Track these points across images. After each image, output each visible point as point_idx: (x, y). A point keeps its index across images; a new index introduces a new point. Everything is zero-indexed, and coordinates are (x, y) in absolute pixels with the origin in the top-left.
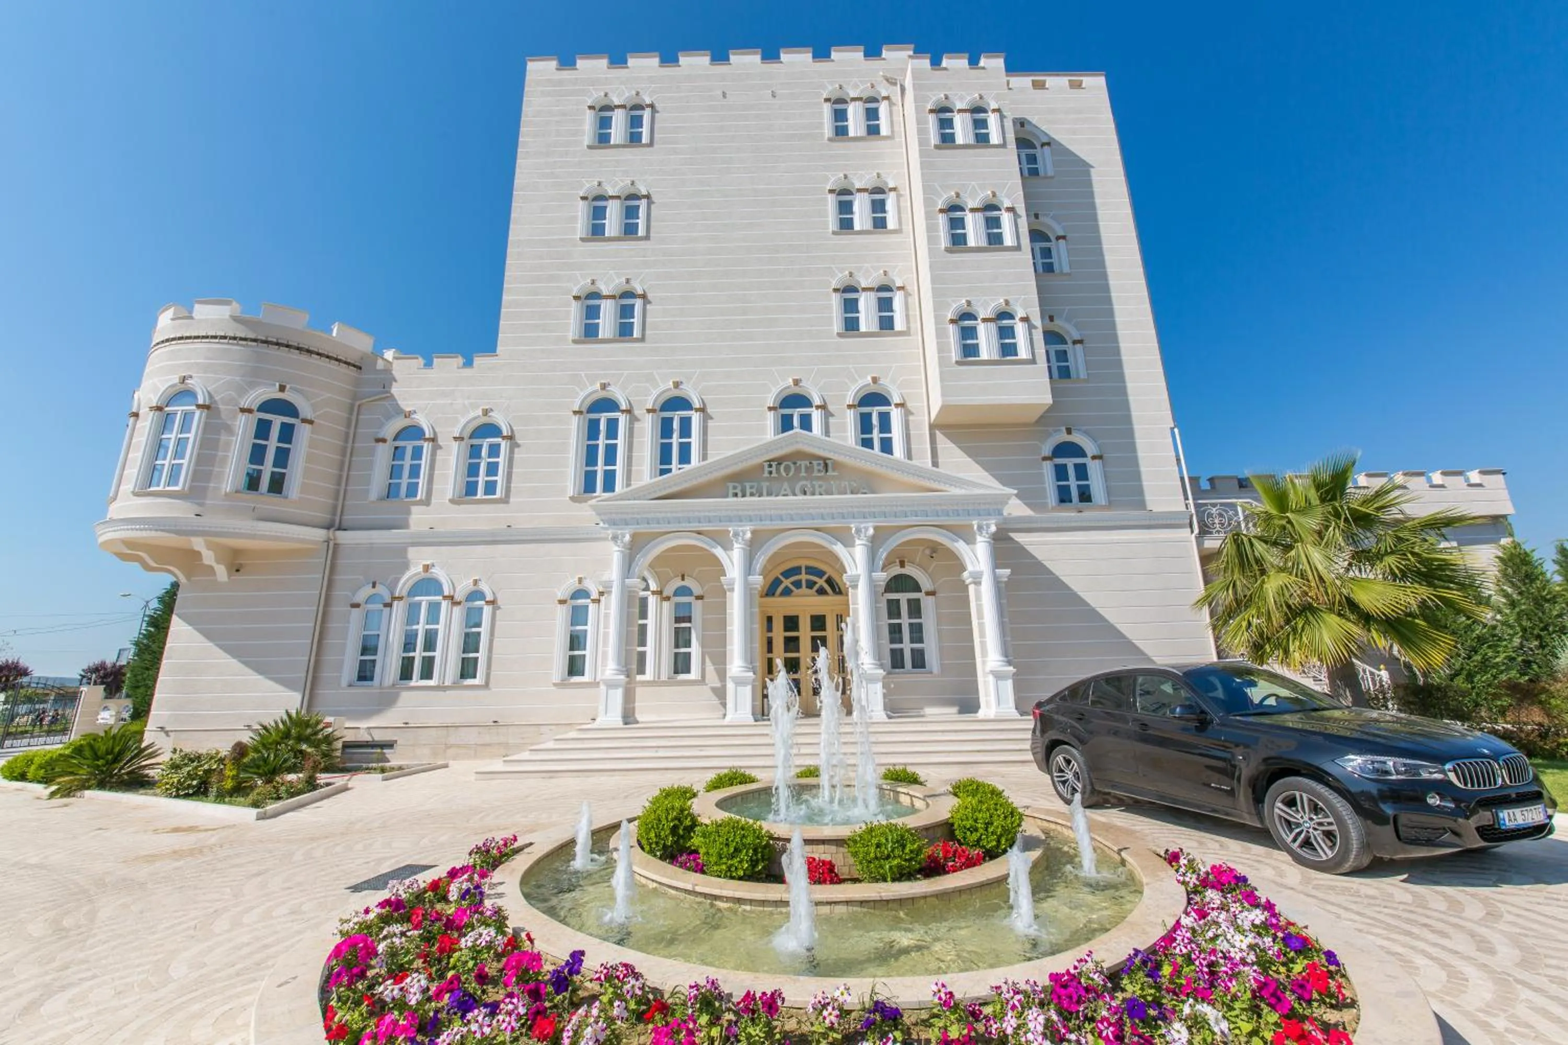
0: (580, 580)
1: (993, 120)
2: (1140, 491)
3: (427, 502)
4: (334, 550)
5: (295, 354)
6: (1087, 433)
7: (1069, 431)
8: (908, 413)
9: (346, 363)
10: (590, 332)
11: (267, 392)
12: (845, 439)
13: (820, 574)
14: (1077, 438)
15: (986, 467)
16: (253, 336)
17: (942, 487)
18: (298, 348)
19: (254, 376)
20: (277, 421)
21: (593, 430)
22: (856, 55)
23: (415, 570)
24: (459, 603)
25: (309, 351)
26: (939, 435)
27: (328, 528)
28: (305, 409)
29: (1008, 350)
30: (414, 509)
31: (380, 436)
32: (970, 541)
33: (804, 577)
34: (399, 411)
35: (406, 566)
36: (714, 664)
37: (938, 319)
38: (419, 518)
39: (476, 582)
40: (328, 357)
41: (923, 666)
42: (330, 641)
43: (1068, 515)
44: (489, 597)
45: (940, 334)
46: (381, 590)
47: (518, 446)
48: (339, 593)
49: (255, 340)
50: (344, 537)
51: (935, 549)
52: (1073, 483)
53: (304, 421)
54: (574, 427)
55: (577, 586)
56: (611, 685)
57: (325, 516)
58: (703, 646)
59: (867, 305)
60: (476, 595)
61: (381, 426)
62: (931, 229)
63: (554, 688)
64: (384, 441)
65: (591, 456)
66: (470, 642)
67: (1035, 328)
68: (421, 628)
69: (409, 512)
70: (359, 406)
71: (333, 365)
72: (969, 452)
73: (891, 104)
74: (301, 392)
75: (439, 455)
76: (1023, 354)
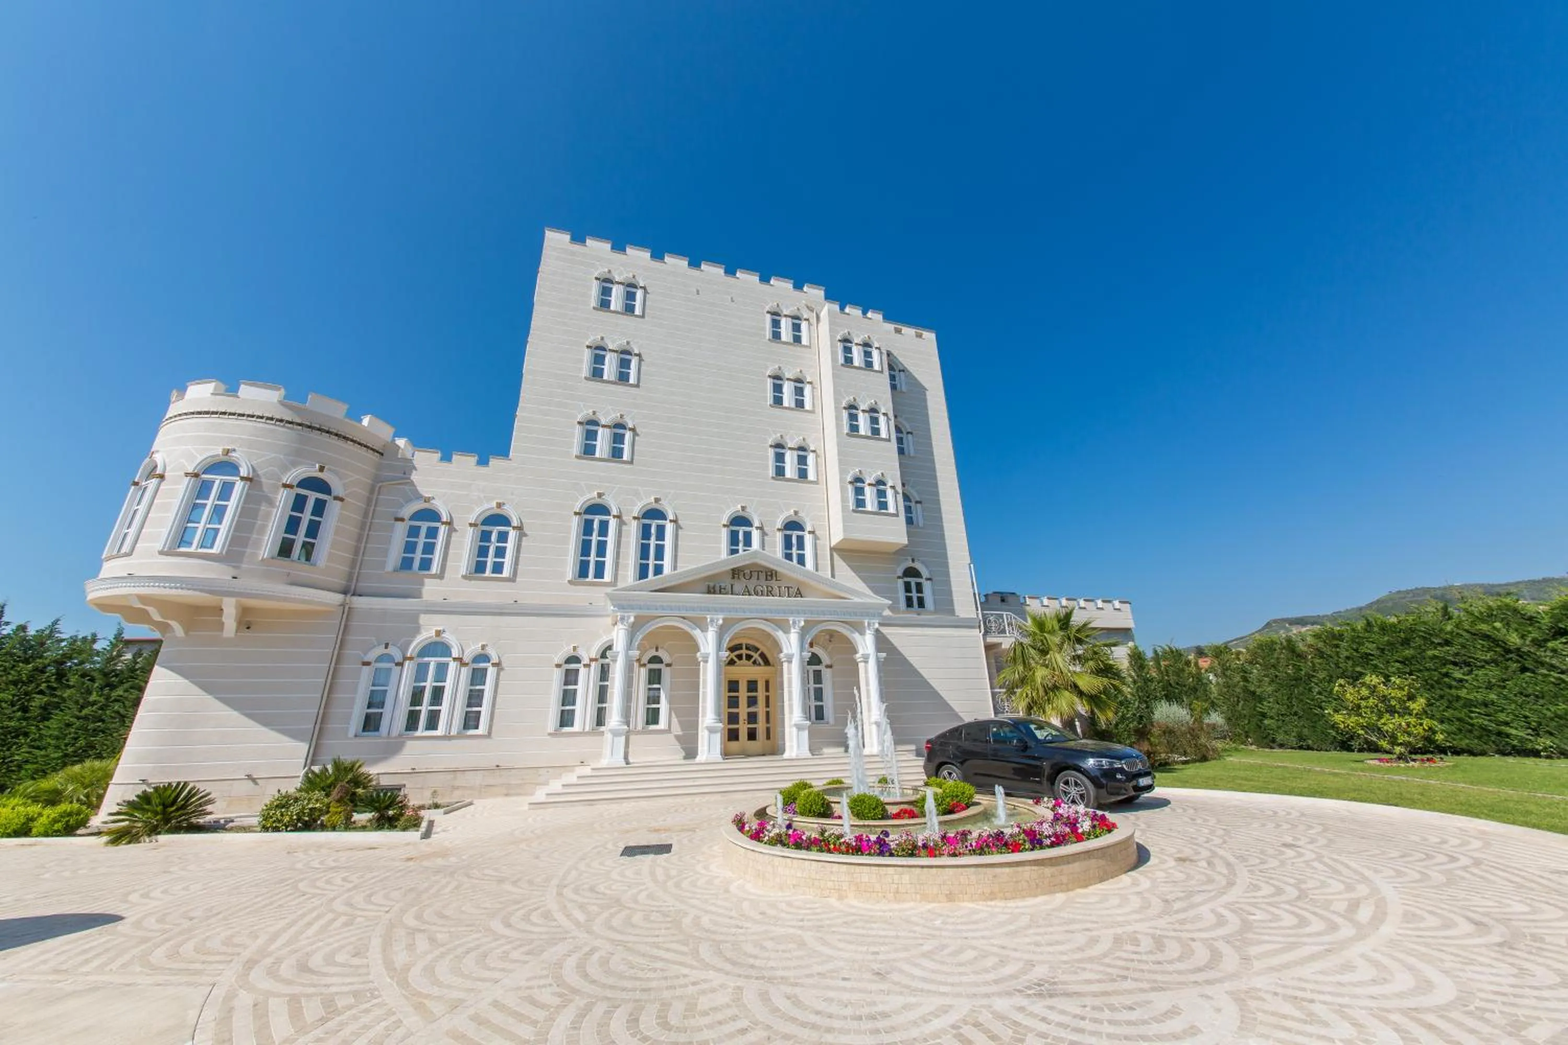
0: (575, 648)
1: (875, 354)
2: (951, 602)
3: (441, 576)
4: (348, 613)
5: (334, 440)
6: (923, 562)
7: (913, 561)
8: (816, 538)
9: (372, 449)
10: (588, 451)
11: (308, 471)
12: (775, 552)
13: (757, 649)
14: (918, 566)
15: (864, 580)
16: (299, 421)
17: (849, 596)
18: (336, 435)
19: (297, 456)
20: (313, 496)
21: (587, 528)
22: (788, 285)
23: (426, 634)
24: (466, 664)
25: (345, 438)
26: (835, 555)
27: (345, 592)
28: (337, 487)
29: (883, 505)
30: (427, 581)
31: (400, 516)
32: (862, 633)
33: (744, 652)
34: (419, 497)
35: (417, 630)
36: (677, 717)
37: (842, 480)
38: (431, 590)
39: (483, 647)
40: (359, 444)
41: (822, 719)
42: (338, 695)
43: (911, 616)
44: (495, 659)
45: (843, 490)
46: (393, 651)
47: (526, 535)
48: (348, 652)
49: (300, 425)
50: (360, 603)
51: (832, 636)
52: (914, 595)
53: (336, 498)
54: (575, 524)
55: (572, 653)
56: (617, 734)
57: (340, 582)
58: (670, 702)
59: (790, 459)
60: (482, 657)
61: (401, 506)
62: (838, 418)
63: (548, 737)
64: (402, 520)
65: (585, 548)
66: (475, 698)
67: (898, 493)
68: (429, 684)
69: (422, 584)
70: (380, 488)
71: (363, 451)
72: (853, 569)
73: (810, 324)
74: (336, 473)
75: (455, 537)
76: (891, 510)
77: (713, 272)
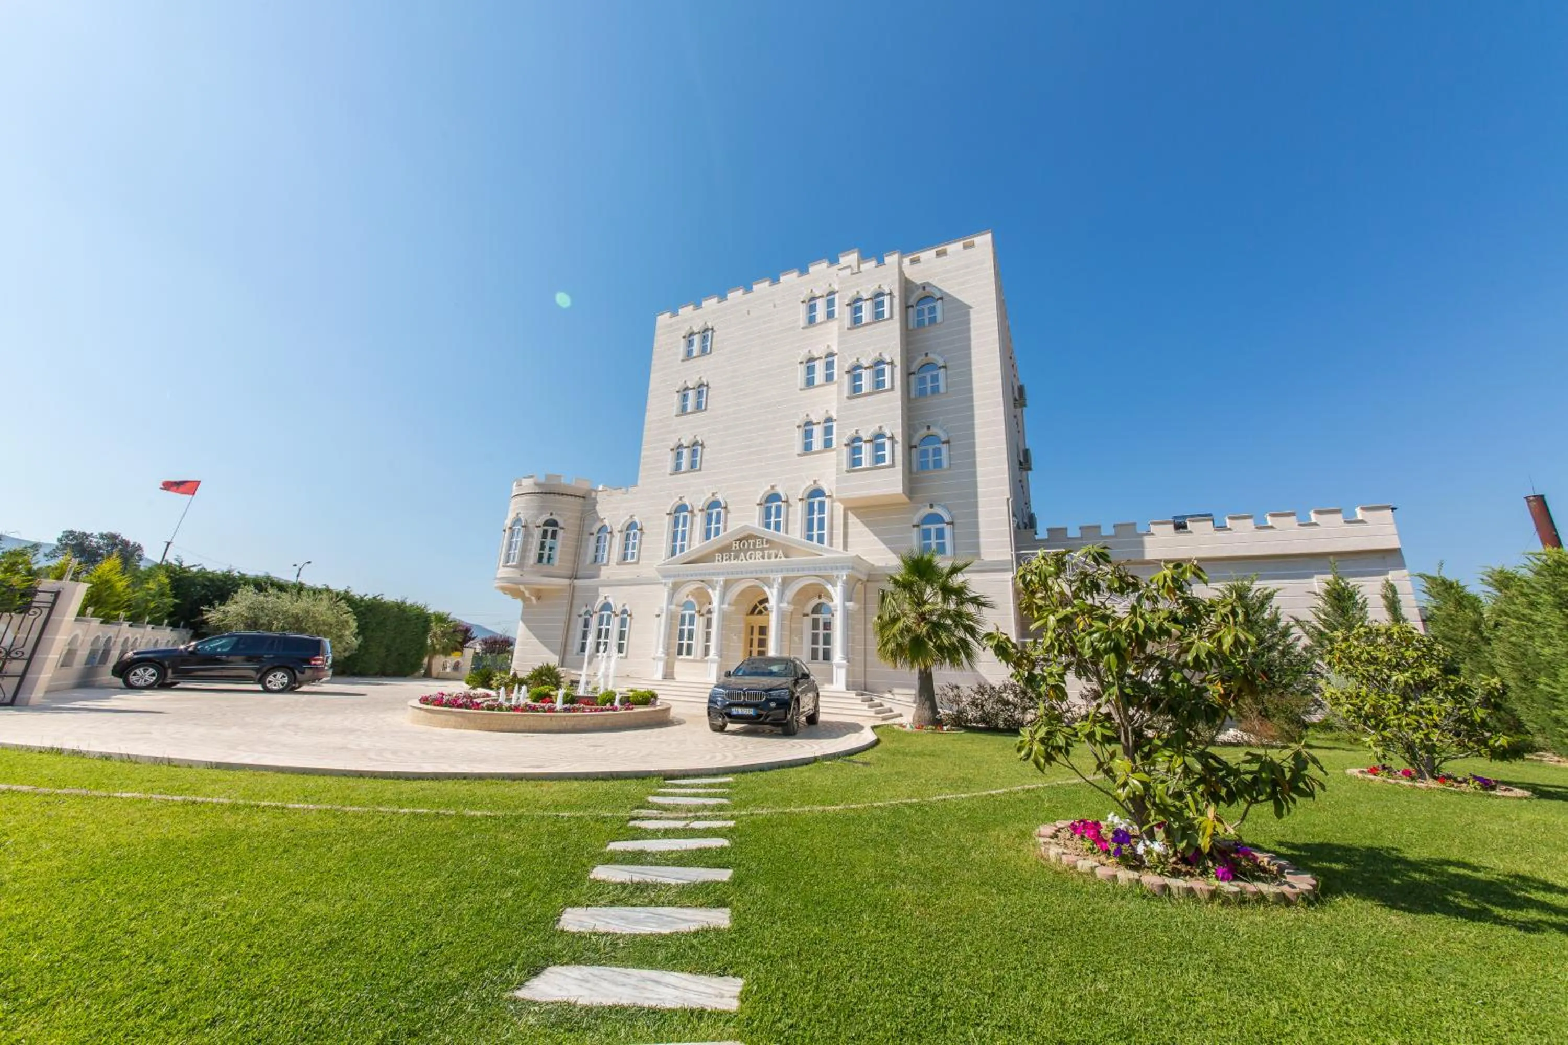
1: (886, 300)
2: (977, 545)
3: (607, 564)
4: (573, 588)
5: (557, 497)
6: (945, 506)
7: (931, 506)
8: (833, 501)
9: (578, 497)
10: (678, 468)
11: (546, 517)
14: (939, 510)
16: (539, 491)
17: (819, 553)
18: (558, 494)
19: (542, 509)
20: (550, 529)
21: (676, 522)
22: (824, 266)
23: (602, 599)
24: (618, 616)
25: (563, 494)
26: (850, 514)
27: (570, 578)
28: (561, 523)
29: (879, 459)
30: (603, 568)
31: (591, 532)
32: (833, 584)
34: (599, 519)
35: (598, 596)
38: (605, 572)
39: (624, 605)
40: (571, 495)
41: (829, 659)
42: (571, 633)
44: (629, 613)
45: (841, 453)
46: (589, 608)
47: (644, 533)
48: (575, 610)
49: (540, 493)
50: (578, 582)
52: (936, 541)
53: (561, 528)
54: (667, 521)
56: (660, 659)
57: (570, 573)
59: (817, 433)
60: (625, 612)
61: (592, 527)
64: (592, 534)
65: (675, 536)
66: (622, 635)
67: (897, 442)
68: (604, 627)
69: (600, 570)
70: (584, 518)
71: (573, 499)
72: (867, 524)
74: (559, 515)
75: (614, 539)
76: (888, 461)
77: (762, 287)
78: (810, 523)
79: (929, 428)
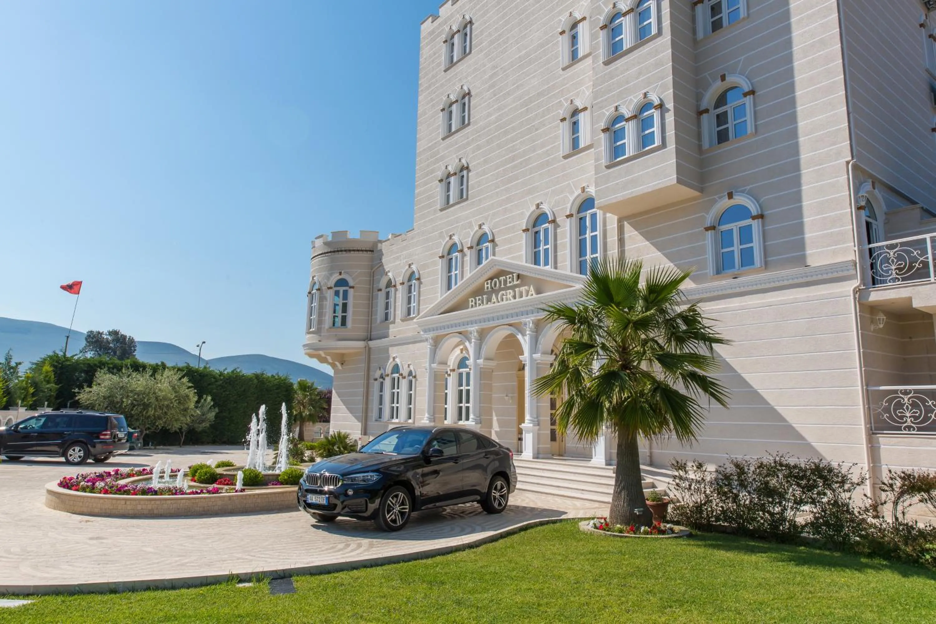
2: (801, 245)
3: (394, 322)
4: (369, 350)
5: (344, 254)
6: (748, 193)
7: (730, 196)
9: (366, 251)
10: (447, 201)
11: (336, 277)
12: (565, 244)
14: (739, 200)
16: (329, 251)
18: (345, 251)
19: (331, 269)
20: (342, 290)
21: (450, 266)
23: (391, 360)
24: (405, 378)
25: (350, 251)
26: (625, 225)
27: (364, 340)
28: (351, 281)
29: (646, 141)
30: (391, 326)
31: (379, 288)
34: (385, 272)
35: (388, 357)
38: (393, 330)
39: (409, 366)
40: (357, 251)
42: (370, 398)
43: (730, 281)
44: (414, 374)
46: (383, 371)
47: (421, 283)
48: (371, 373)
49: (330, 252)
50: (372, 344)
52: (736, 248)
53: (351, 287)
54: (440, 266)
57: (363, 334)
59: (584, 124)
60: (410, 374)
61: (381, 282)
62: (596, 48)
64: (381, 290)
66: (409, 399)
67: (668, 110)
68: (395, 391)
69: (388, 328)
70: (373, 272)
71: (360, 254)
74: (347, 273)
75: (397, 292)
76: (657, 142)
78: (582, 244)
79: (723, 78)
